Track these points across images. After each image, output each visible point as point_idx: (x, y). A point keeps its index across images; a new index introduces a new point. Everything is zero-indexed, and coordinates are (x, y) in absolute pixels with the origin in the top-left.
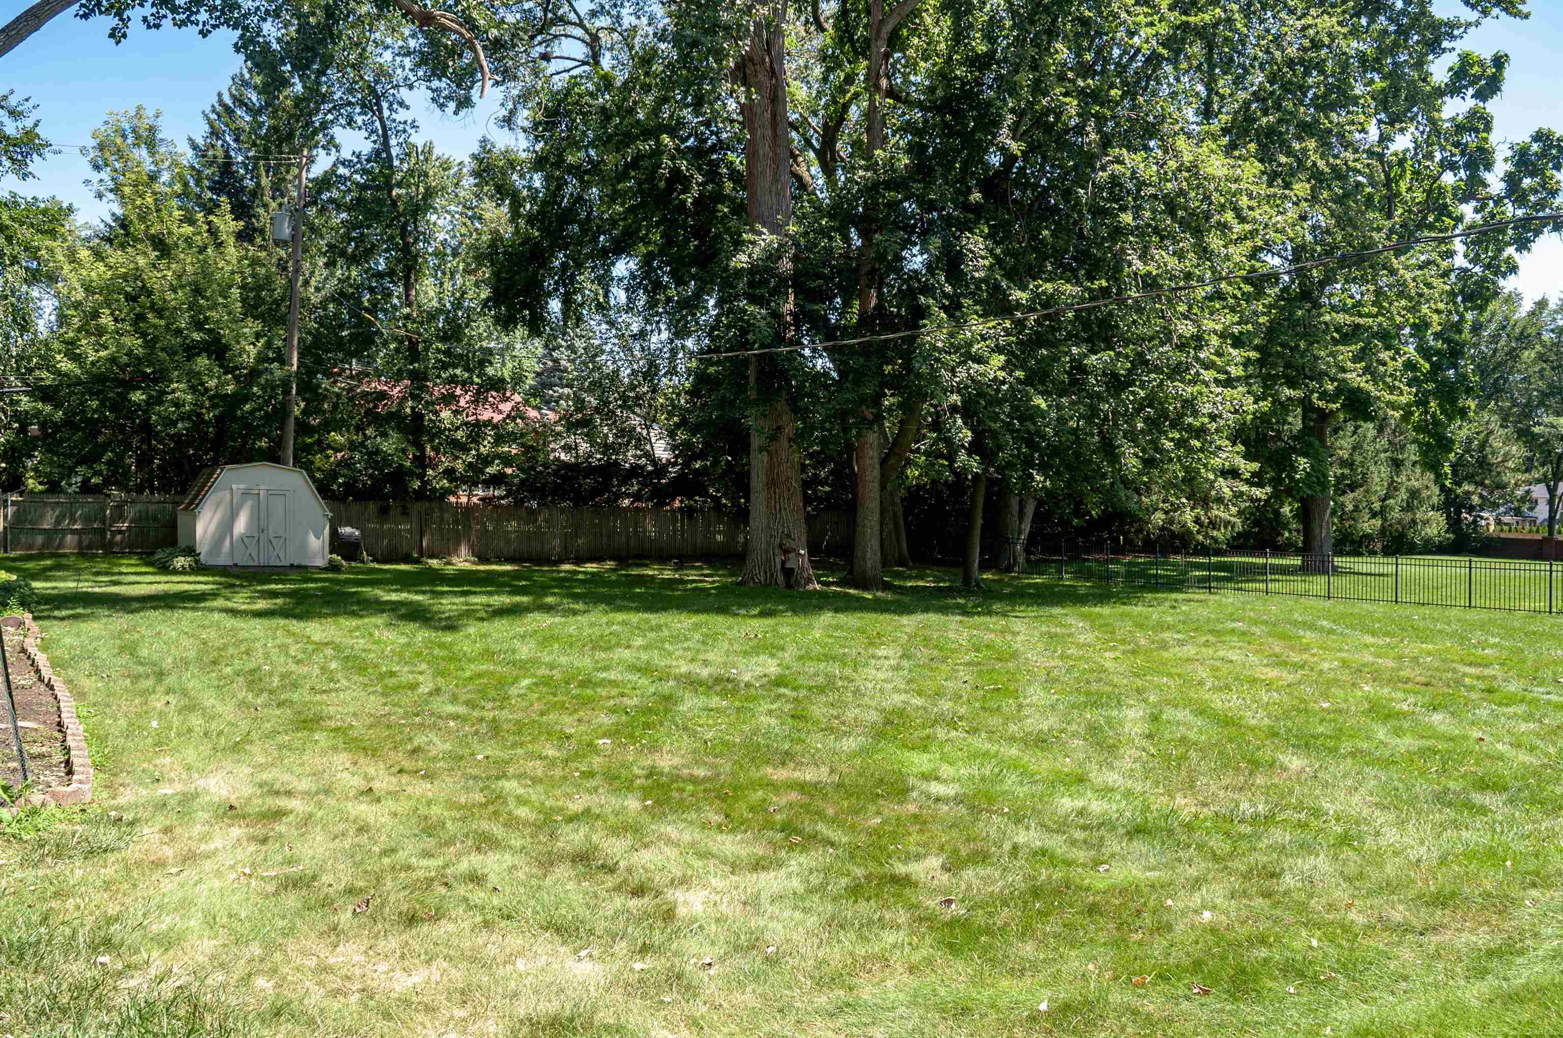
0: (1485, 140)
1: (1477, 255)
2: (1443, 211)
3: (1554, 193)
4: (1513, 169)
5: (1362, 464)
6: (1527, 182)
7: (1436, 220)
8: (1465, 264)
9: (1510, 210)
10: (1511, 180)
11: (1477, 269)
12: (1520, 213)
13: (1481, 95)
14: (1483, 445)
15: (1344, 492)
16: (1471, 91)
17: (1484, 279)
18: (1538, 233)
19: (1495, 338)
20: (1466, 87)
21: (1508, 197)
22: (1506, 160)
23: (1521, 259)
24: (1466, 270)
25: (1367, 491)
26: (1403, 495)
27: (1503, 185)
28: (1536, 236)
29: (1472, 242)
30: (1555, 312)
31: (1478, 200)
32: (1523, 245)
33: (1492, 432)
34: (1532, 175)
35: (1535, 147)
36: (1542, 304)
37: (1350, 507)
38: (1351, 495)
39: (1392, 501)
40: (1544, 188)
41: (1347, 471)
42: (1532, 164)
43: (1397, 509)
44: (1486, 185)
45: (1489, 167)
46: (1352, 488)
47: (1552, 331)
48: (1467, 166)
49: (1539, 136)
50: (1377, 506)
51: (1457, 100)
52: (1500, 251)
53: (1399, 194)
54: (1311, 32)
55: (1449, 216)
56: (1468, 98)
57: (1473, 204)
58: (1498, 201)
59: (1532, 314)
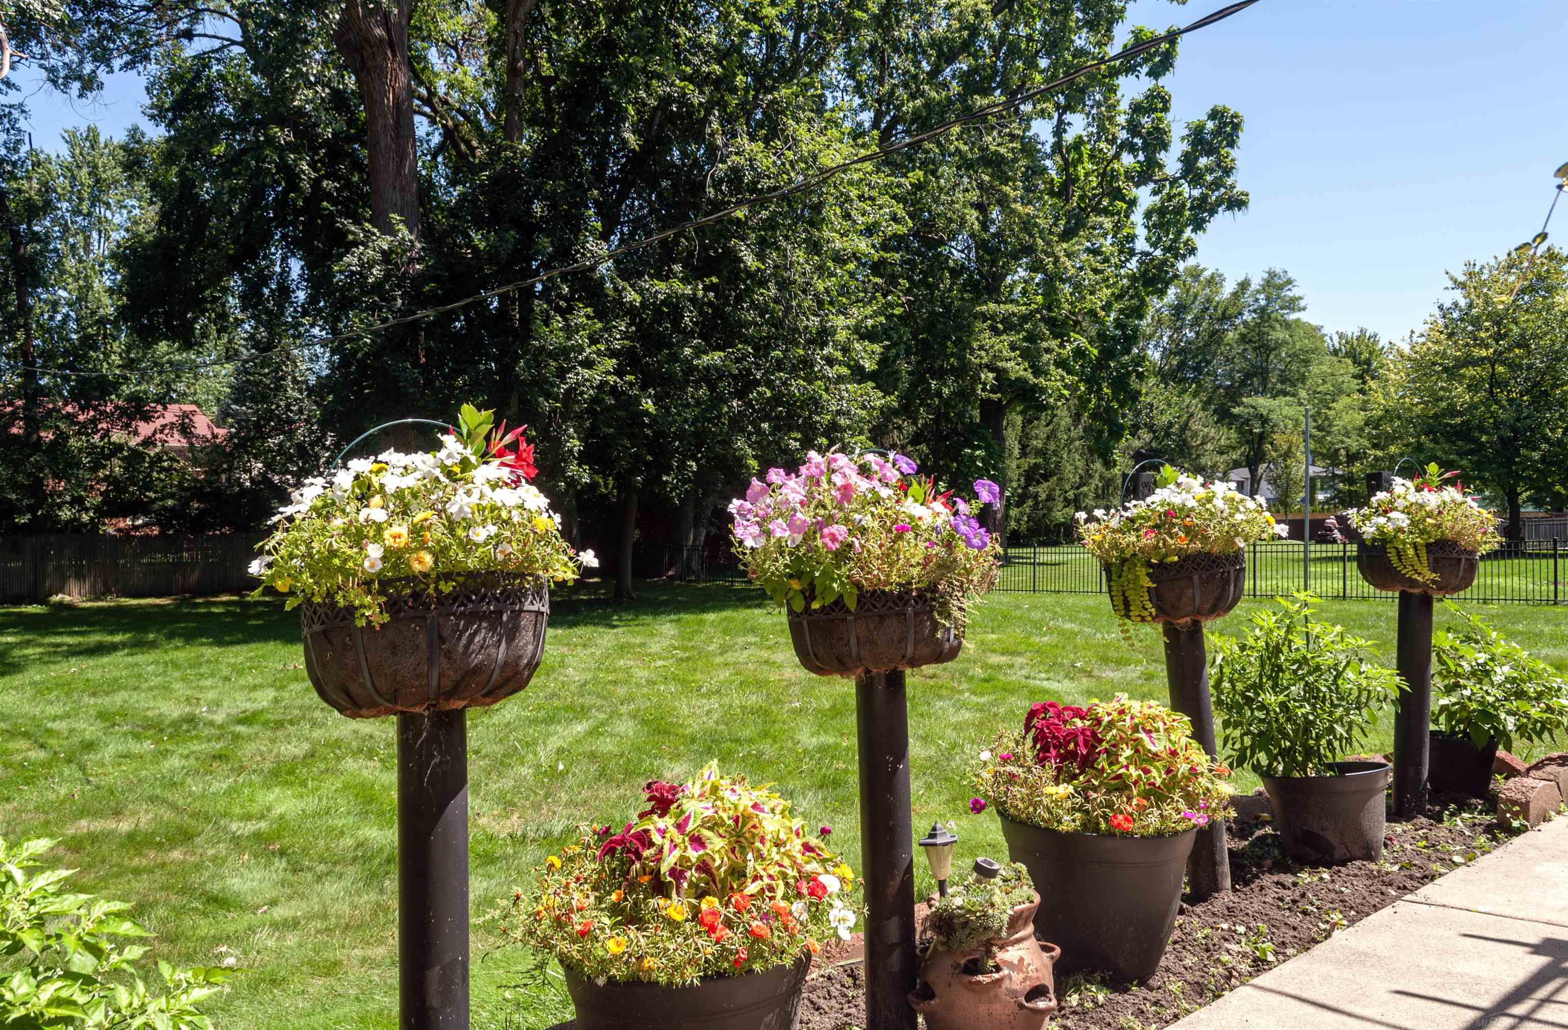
0: (1160, 119)
1: (1159, 239)
2: (1117, 194)
3: (1228, 171)
4: (1189, 149)
5: (1055, 453)
6: (1203, 162)
7: (1111, 204)
8: (1147, 248)
9: (1185, 189)
10: (1188, 160)
11: (1158, 253)
12: (1196, 193)
13: (1154, 73)
14: (1185, 427)
15: (1038, 483)
16: (1145, 69)
17: (1164, 262)
18: (1213, 212)
19: (1197, 321)
20: (1141, 66)
21: (1183, 177)
22: (1183, 139)
23: (1199, 239)
24: (1147, 254)
25: (1060, 479)
26: (1096, 482)
27: (1180, 165)
28: (1211, 215)
29: (1154, 226)
30: (1258, 292)
31: (1156, 182)
32: (1199, 225)
33: (1192, 415)
34: (1209, 154)
35: (1210, 125)
36: (1244, 285)
37: (1043, 496)
38: (1045, 485)
39: (1085, 489)
40: (1219, 166)
41: (1040, 460)
42: (1207, 143)
43: (1092, 495)
44: (1161, 167)
45: (1165, 146)
46: (1046, 478)
47: (1255, 311)
48: (1144, 149)
49: (1215, 114)
50: (1071, 495)
51: (1131, 78)
52: (1180, 232)
53: (1077, 179)
54: (956, 10)
55: (1123, 199)
56: (1142, 76)
57: (1151, 186)
58: (1174, 182)
59: (1235, 295)
